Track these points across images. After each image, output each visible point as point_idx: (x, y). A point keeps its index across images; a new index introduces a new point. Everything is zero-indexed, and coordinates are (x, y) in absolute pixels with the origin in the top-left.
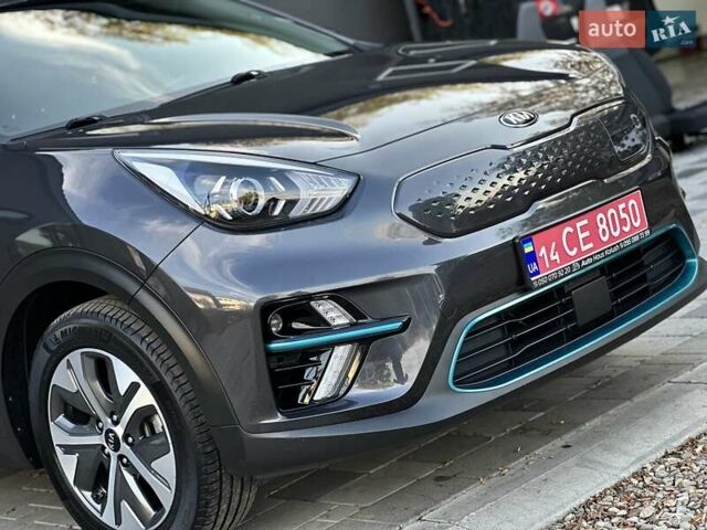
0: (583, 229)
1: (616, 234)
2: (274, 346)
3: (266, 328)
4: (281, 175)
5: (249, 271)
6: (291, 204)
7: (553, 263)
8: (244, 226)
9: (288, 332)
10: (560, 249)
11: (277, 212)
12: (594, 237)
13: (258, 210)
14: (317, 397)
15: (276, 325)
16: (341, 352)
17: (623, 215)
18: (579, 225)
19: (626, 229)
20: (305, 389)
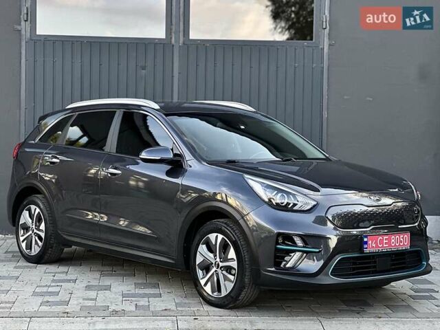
1: (397, 245)
2: (278, 246)
3: (277, 240)
4: (294, 195)
5: (277, 222)
6: (295, 205)
7: (373, 247)
8: (279, 208)
9: (284, 243)
10: (376, 243)
11: (290, 206)
12: (389, 243)
13: (284, 204)
14: (287, 266)
15: (280, 240)
16: (298, 254)
17: (401, 239)
18: (385, 238)
19: (401, 244)
20: (284, 263)
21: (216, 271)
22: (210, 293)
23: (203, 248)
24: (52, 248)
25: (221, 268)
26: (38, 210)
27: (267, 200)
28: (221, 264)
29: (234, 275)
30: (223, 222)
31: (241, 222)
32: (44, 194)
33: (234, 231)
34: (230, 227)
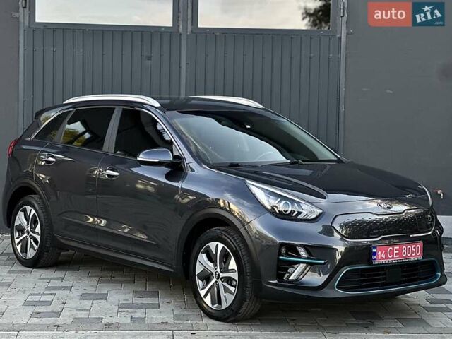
0: (396, 250)
1: (409, 255)
2: (281, 258)
3: (280, 251)
4: (298, 203)
5: (279, 232)
6: (299, 213)
7: (382, 258)
8: (283, 217)
9: (287, 255)
10: (386, 254)
11: (294, 215)
12: (400, 254)
13: (287, 213)
14: (290, 278)
15: (283, 251)
16: (302, 266)
17: (413, 250)
18: (395, 248)
19: (413, 255)
20: (287, 275)
21: (216, 282)
22: (210, 305)
23: (203, 257)
24: (48, 251)
25: (222, 278)
26: (33, 212)
27: (270, 208)
28: (221, 275)
29: (235, 287)
30: (223, 231)
31: (242, 230)
32: (40, 195)
33: (235, 240)
34: (231, 236)
